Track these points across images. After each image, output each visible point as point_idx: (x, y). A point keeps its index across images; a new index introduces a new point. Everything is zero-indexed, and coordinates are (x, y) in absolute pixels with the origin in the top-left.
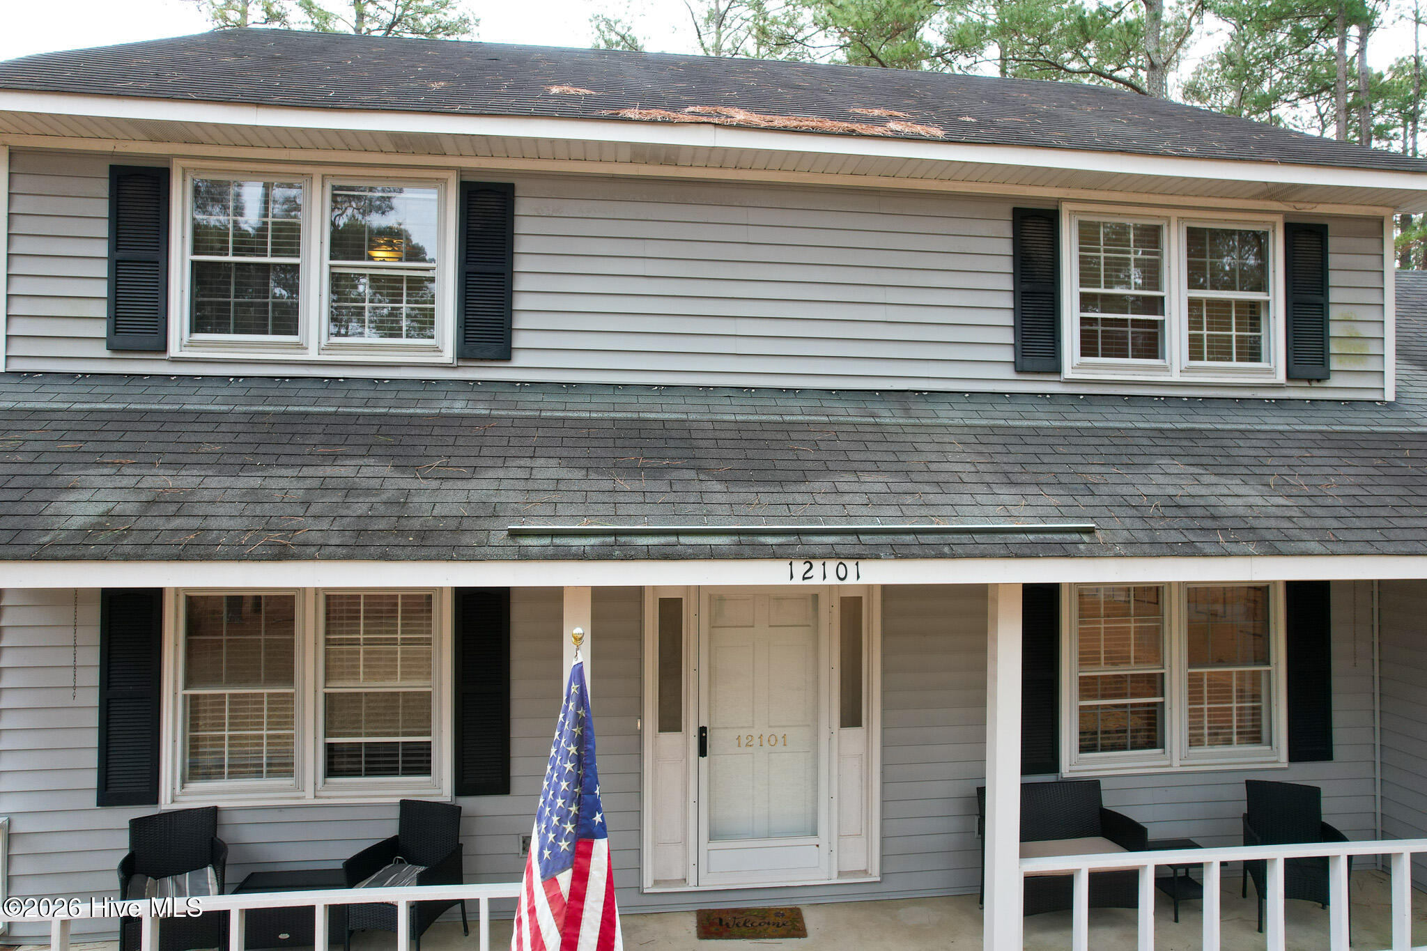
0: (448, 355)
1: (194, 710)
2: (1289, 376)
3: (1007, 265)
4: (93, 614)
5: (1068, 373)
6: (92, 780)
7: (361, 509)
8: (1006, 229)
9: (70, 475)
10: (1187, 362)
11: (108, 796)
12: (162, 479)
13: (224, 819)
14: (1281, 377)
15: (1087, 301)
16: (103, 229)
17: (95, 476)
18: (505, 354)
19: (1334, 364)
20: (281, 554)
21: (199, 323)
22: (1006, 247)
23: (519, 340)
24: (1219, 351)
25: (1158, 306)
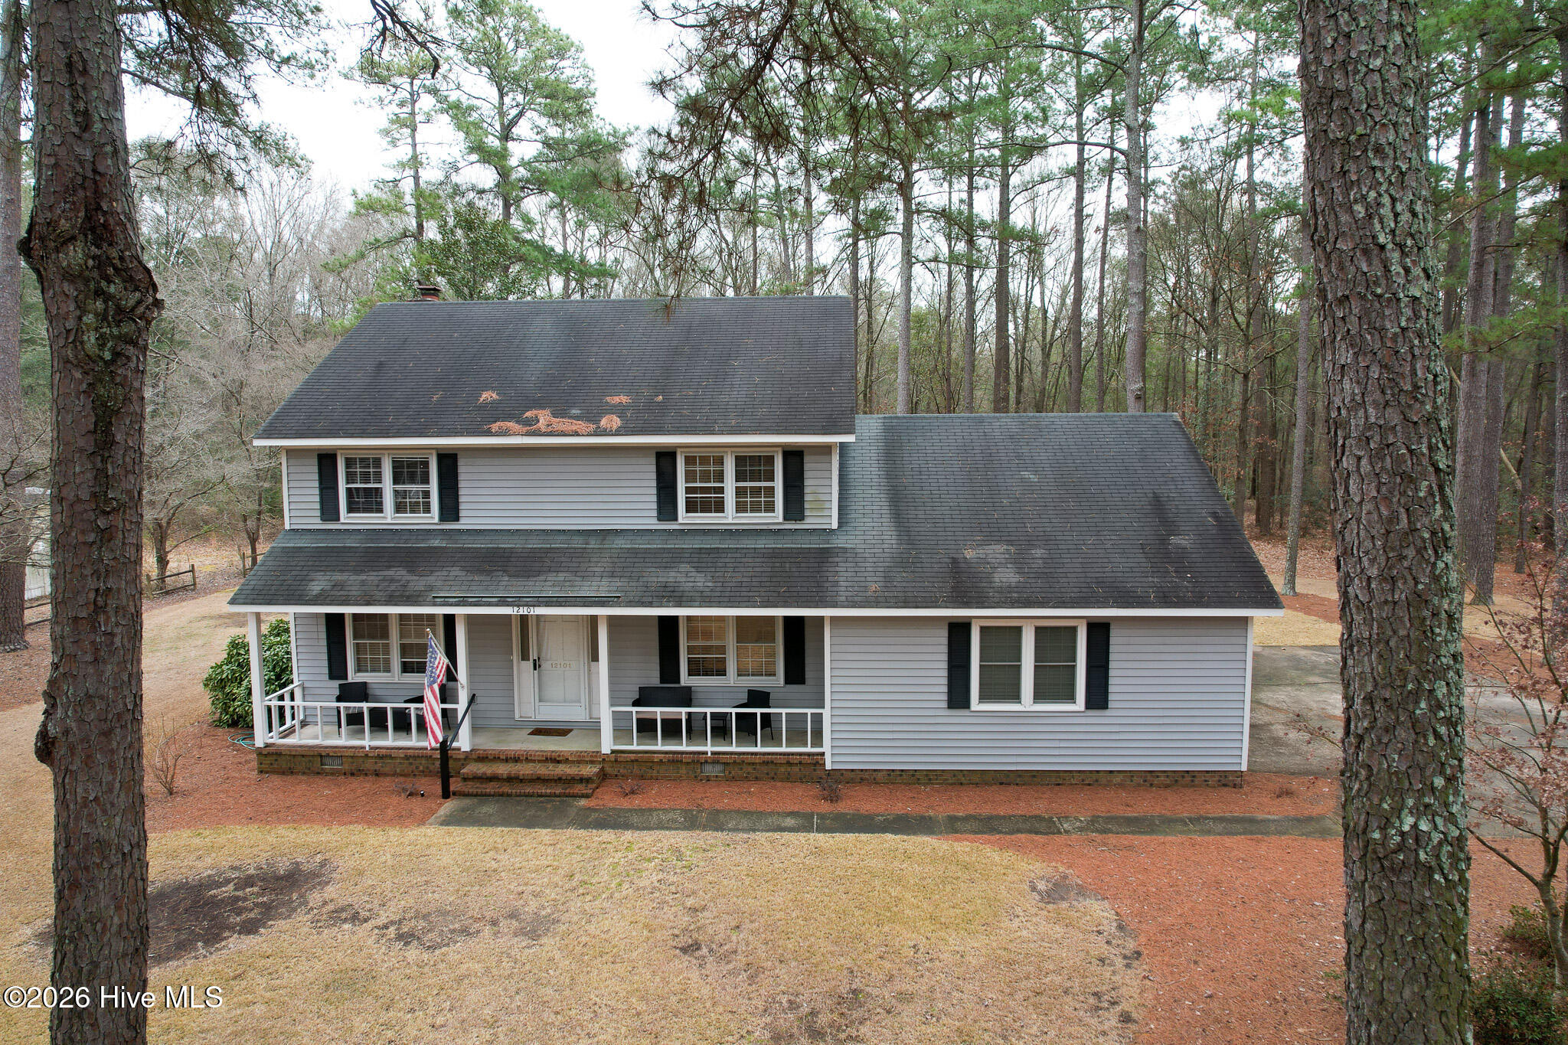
0: (436, 520)
1: (358, 649)
2: (785, 519)
3: (654, 476)
4: (323, 621)
5: (680, 520)
6: (326, 671)
7: (393, 588)
8: (653, 460)
9: (313, 575)
10: (735, 514)
11: (332, 677)
12: (338, 577)
13: (369, 686)
14: (781, 519)
15: (688, 490)
16: (316, 477)
17: (319, 576)
18: (457, 519)
19: (807, 513)
20: (368, 604)
21: (350, 510)
22: (653, 468)
23: (462, 514)
24: (756, 508)
25: (721, 490)
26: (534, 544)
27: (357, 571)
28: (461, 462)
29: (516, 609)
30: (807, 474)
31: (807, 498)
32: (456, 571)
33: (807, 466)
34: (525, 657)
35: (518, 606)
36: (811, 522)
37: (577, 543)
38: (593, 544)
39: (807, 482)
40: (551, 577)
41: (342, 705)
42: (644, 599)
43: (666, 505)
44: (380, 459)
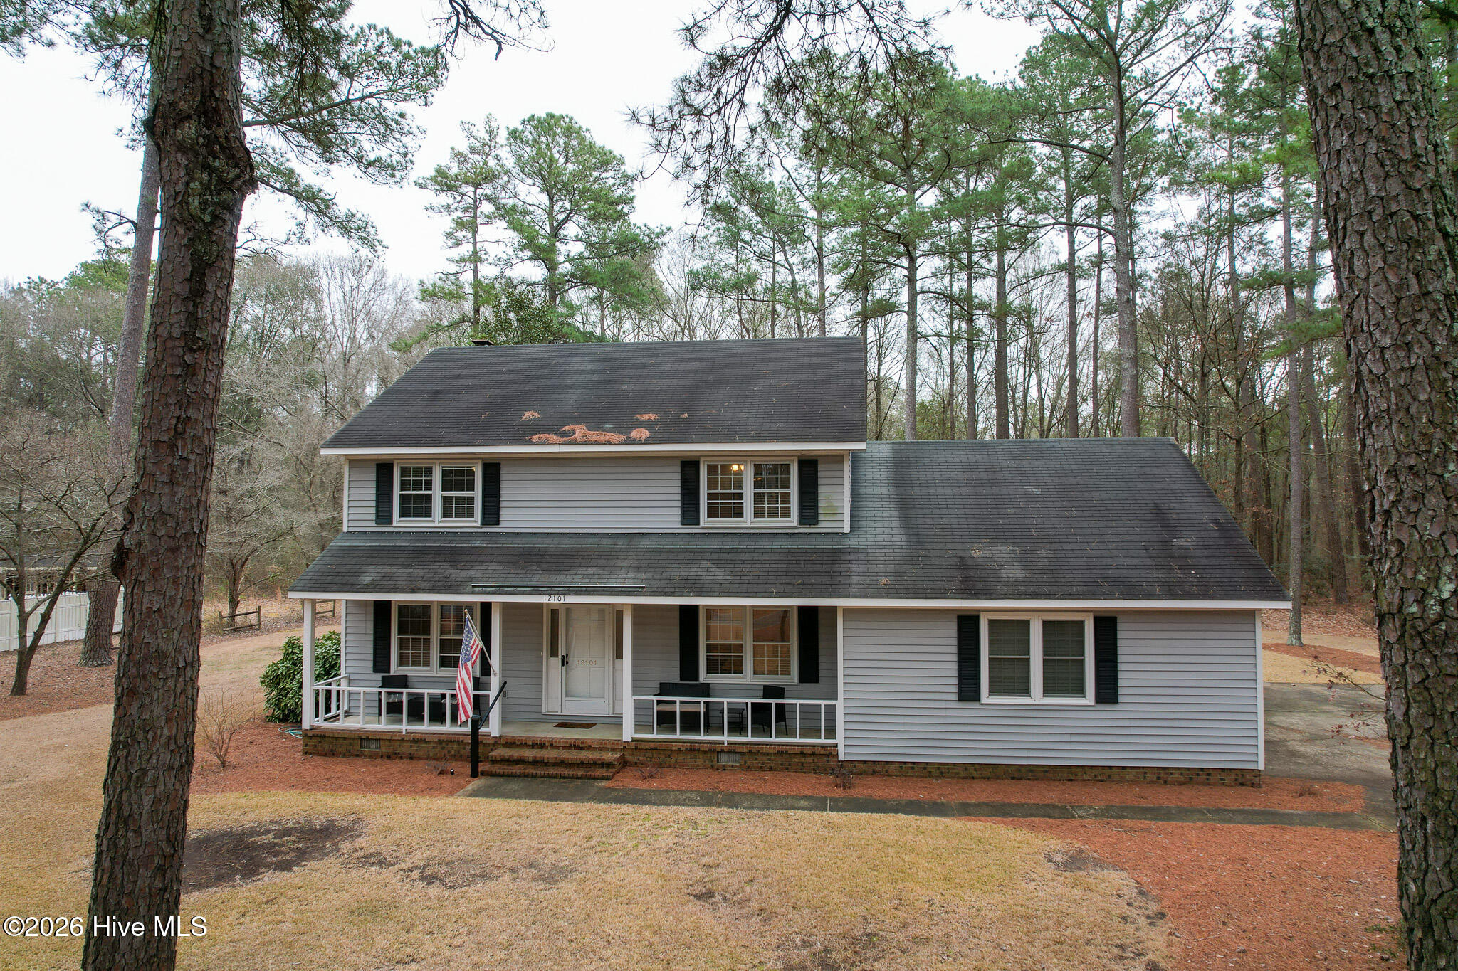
0: (479, 524)
1: (403, 644)
2: (800, 523)
3: (678, 483)
4: (371, 610)
5: (702, 524)
6: (371, 664)
7: (436, 579)
8: (679, 469)
9: (365, 568)
10: (753, 519)
11: (376, 669)
12: (388, 570)
13: (409, 679)
14: (796, 524)
15: (710, 496)
16: (374, 484)
17: (371, 569)
18: (497, 523)
19: (821, 518)
20: (413, 591)
21: (402, 515)
22: (678, 476)
23: (502, 518)
24: (773, 513)
25: (740, 496)
26: (566, 544)
27: (403, 565)
28: (503, 471)
29: (548, 597)
30: (821, 482)
31: (821, 503)
32: (494, 566)
33: (820, 474)
34: (554, 653)
35: (550, 595)
36: (825, 526)
37: (606, 544)
38: (621, 544)
39: (821, 489)
40: (581, 571)
41: (384, 690)
42: (667, 590)
43: (689, 511)
44: (431, 468)
